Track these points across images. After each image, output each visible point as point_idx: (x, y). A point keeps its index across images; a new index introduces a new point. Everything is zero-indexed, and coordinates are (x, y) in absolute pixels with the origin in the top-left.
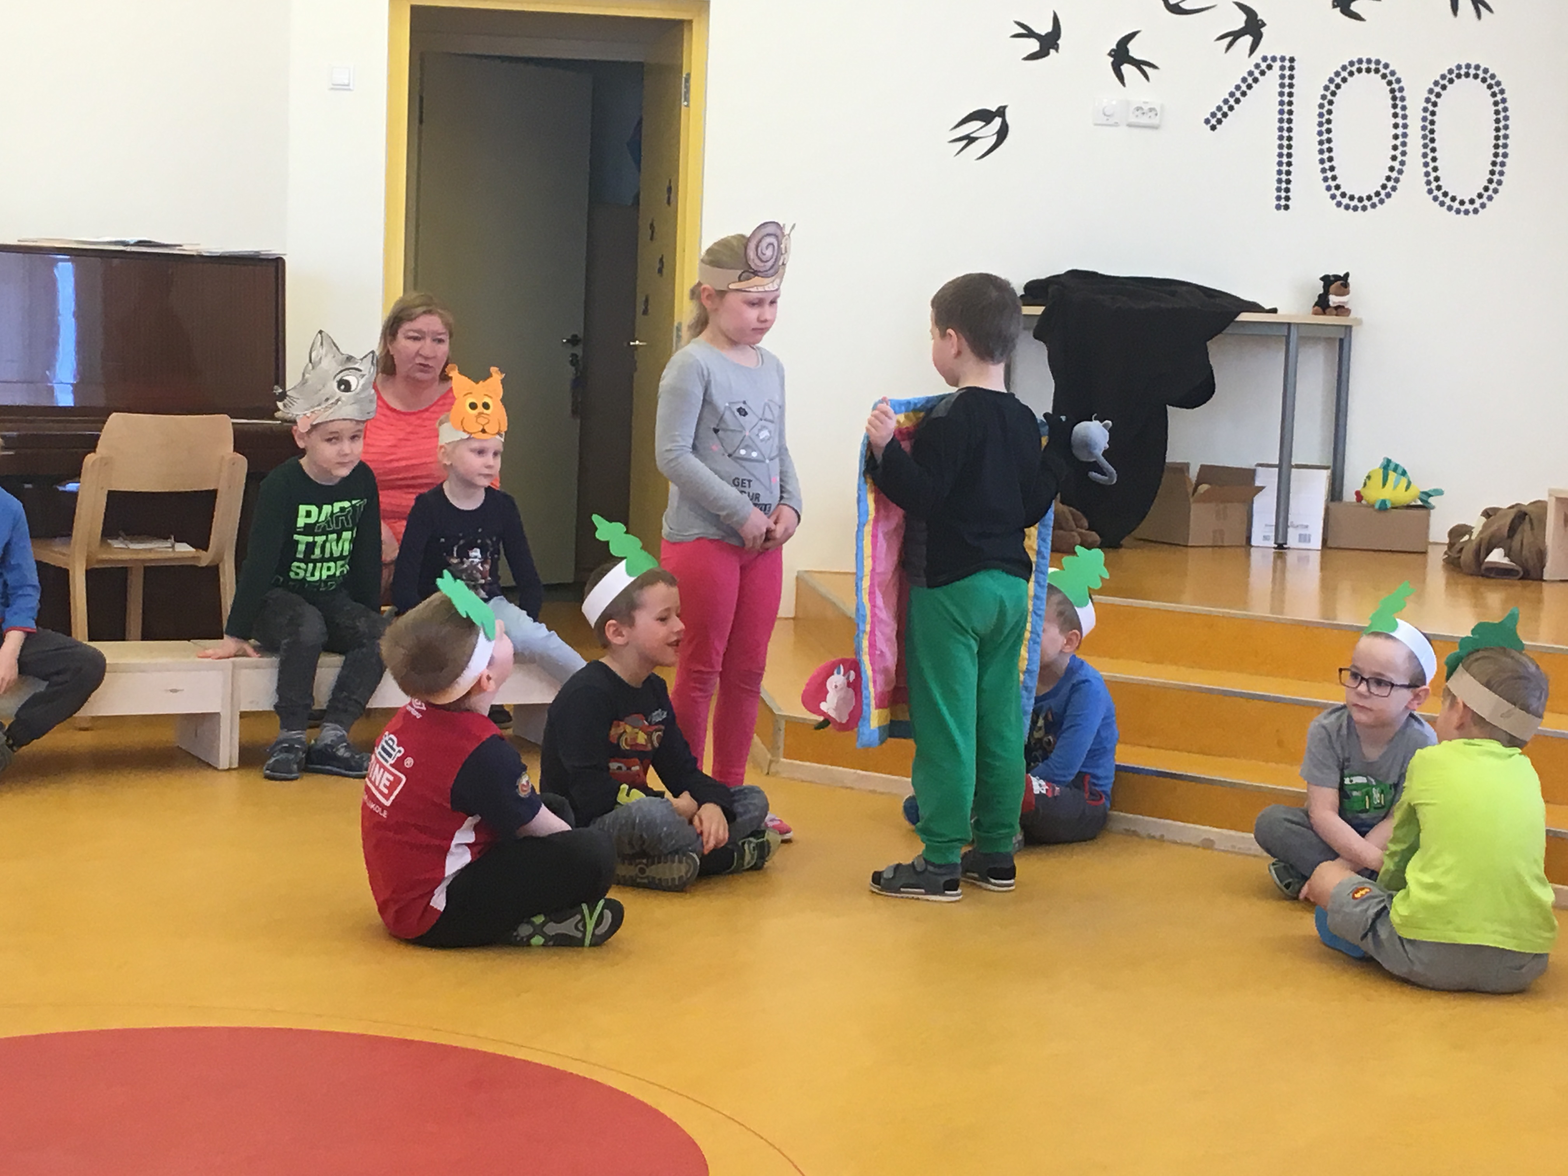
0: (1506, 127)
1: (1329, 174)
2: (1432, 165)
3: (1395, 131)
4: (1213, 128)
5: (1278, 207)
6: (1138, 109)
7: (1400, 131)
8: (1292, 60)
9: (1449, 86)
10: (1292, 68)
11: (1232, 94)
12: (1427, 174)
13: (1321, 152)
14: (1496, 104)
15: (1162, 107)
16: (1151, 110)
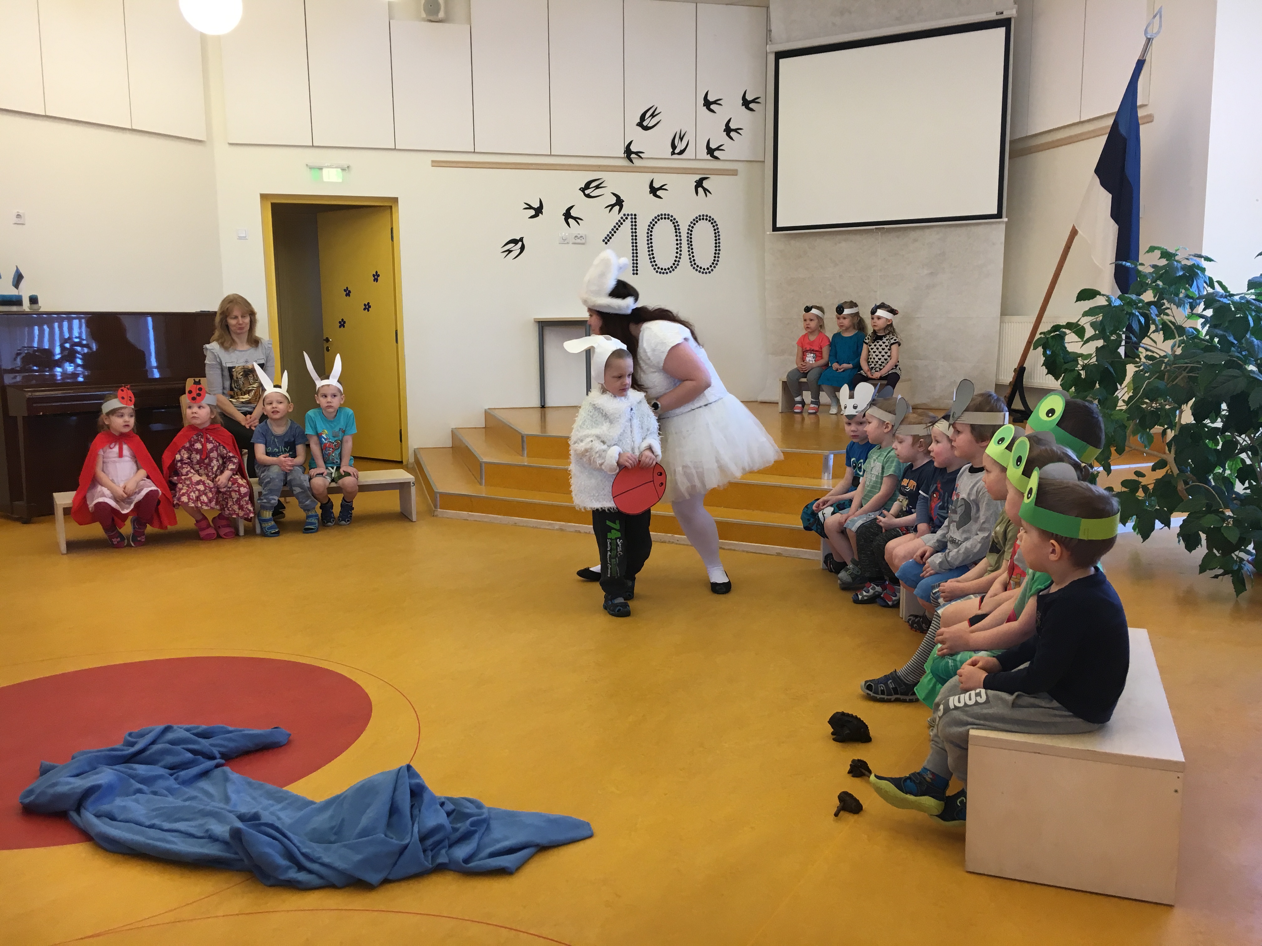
0: (719, 239)
1: (653, 260)
2: (692, 255)
3: (677, 242)
4: (606, 243)
5: (634, 274)
6: (576, 237)
7: (679, 242)
8: (635, 215)
9: (696, 224)
10: (635, 218)
11: (613, 230)
12: (690, 259)
13: (649, 251)
14: (715, 230)
15: (585, 235)
16: (581, 237)
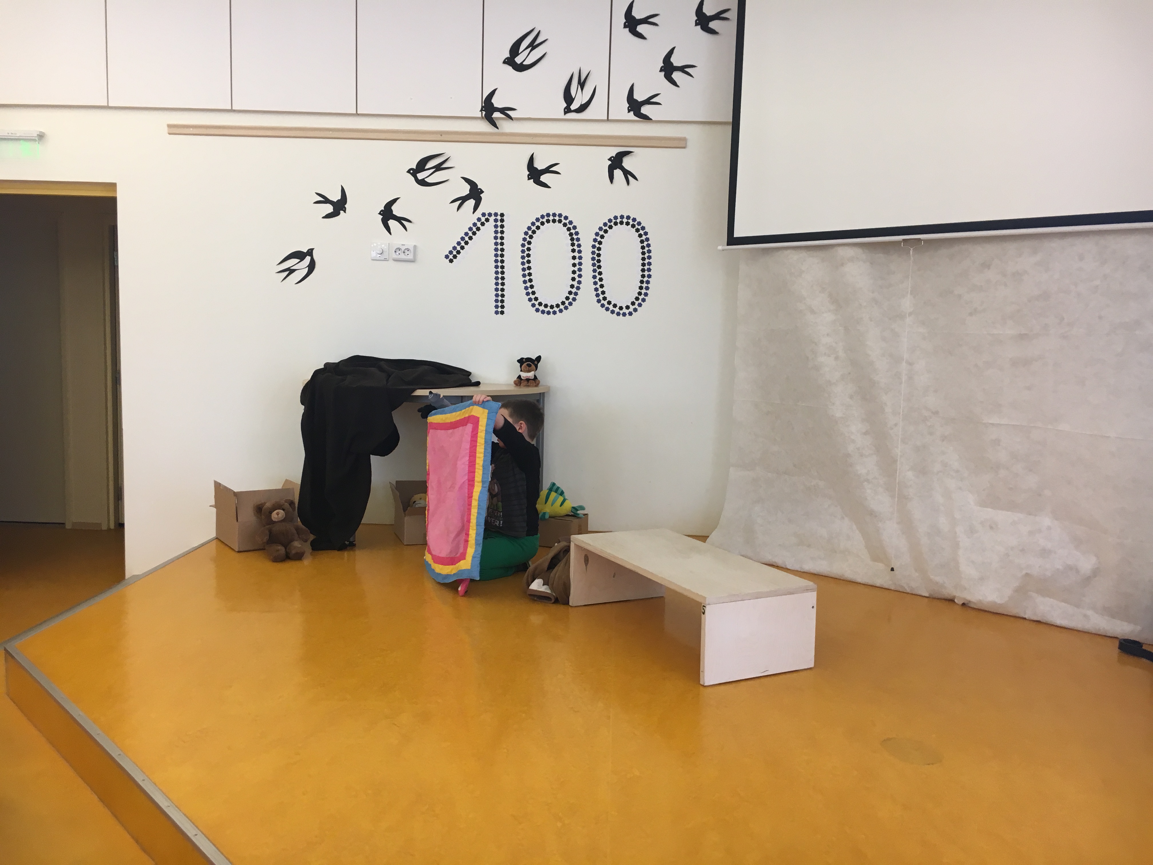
0: (649, 257)
1: (530, 290)
2: (599, 283)
3: (573, 261)
4: (451, 261)
5: (497, 313)
6: (400, 249)
7: (577, 261)
8: (502, 215)
9: (610, 231)
10: (502, 221)
11: (463, 239)
12: (596, 290)
13: (524, 276)
14: (642, 242)
15: (415, 247)
16: (407, 250)
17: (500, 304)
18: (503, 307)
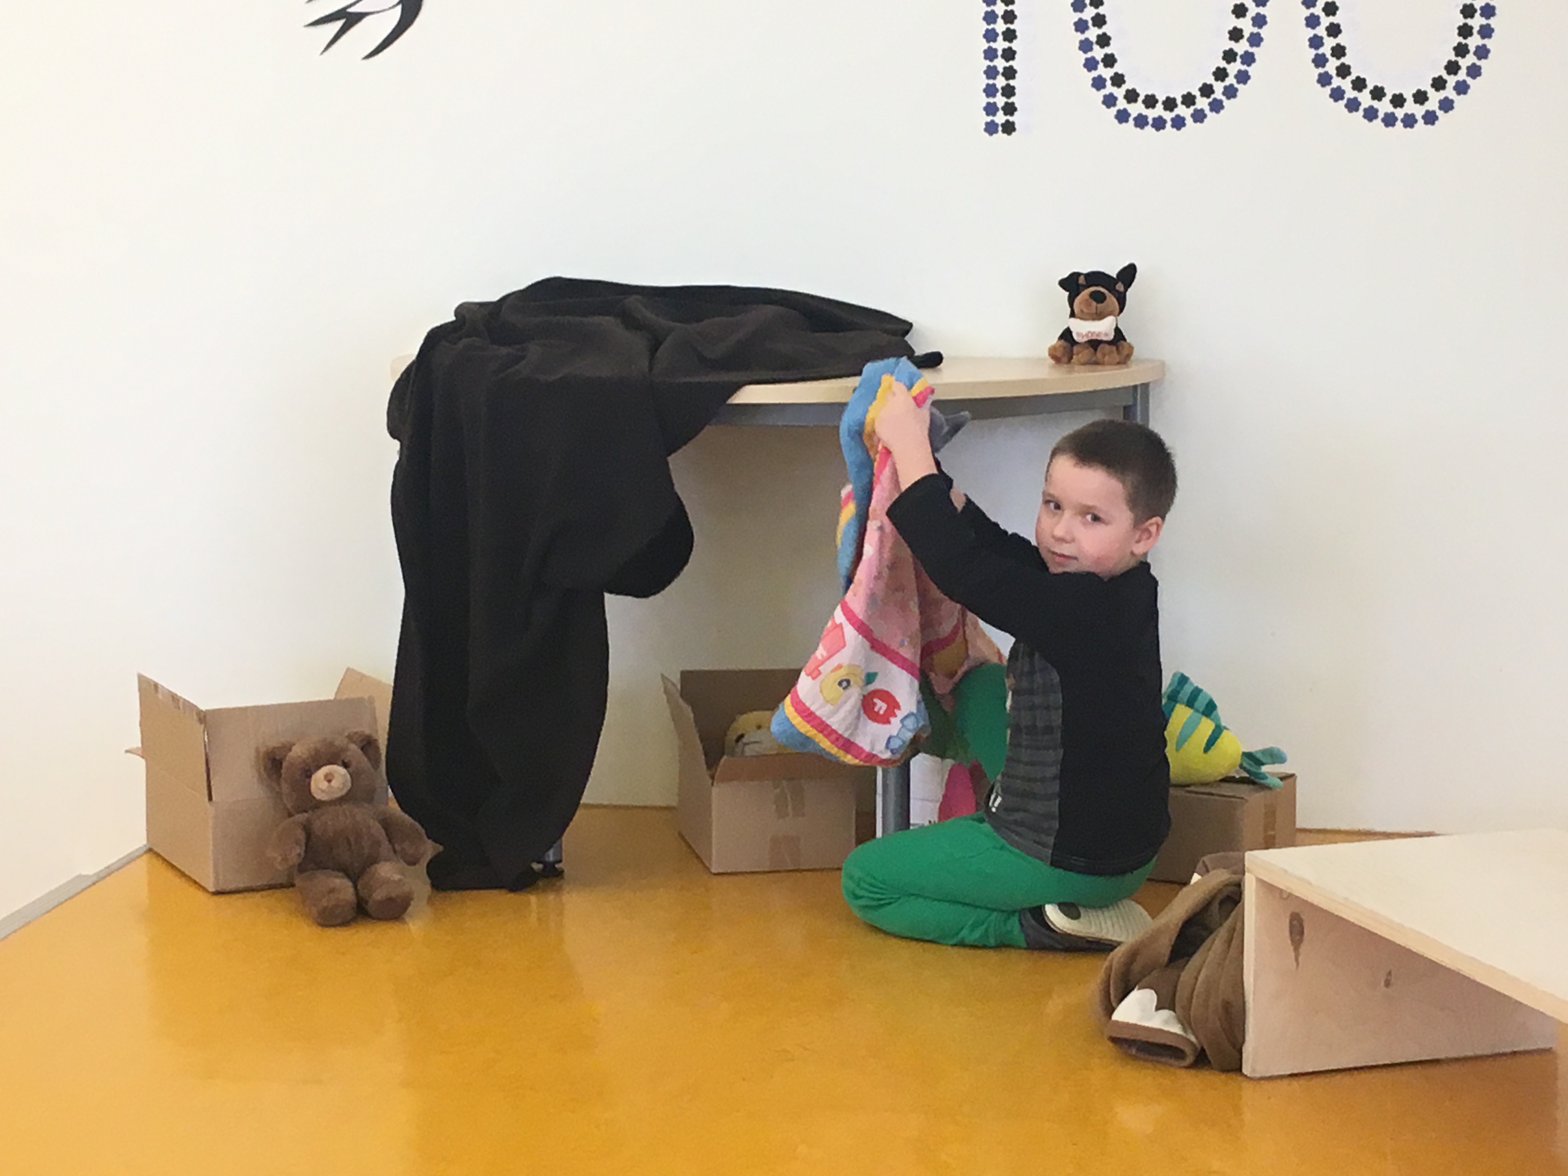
1: (1098, 53)
2: (1326, 21)
5: (991, 128)
12: (1316, 42)
17: (1000, 100)
18: (1010, 109)
